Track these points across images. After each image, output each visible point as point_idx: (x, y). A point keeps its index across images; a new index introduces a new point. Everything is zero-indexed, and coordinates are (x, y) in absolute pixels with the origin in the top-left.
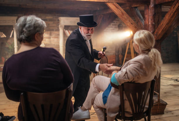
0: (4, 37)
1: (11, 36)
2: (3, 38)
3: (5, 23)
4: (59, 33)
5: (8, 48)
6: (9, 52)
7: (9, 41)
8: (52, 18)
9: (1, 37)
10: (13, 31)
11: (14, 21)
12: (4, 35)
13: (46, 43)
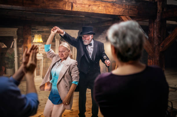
0: (5, 48)
1: (11, 47)
2: (3, 48)
3: (6, 34)
4: (55, 44)
5: (8, 58)
6: (9, 61)
7: (9, 51)
8: (48, 30)
9: (2, 47)
10: (13, 42)
11: (15, 32)
12: (4, 45)
13: (43, 53)
